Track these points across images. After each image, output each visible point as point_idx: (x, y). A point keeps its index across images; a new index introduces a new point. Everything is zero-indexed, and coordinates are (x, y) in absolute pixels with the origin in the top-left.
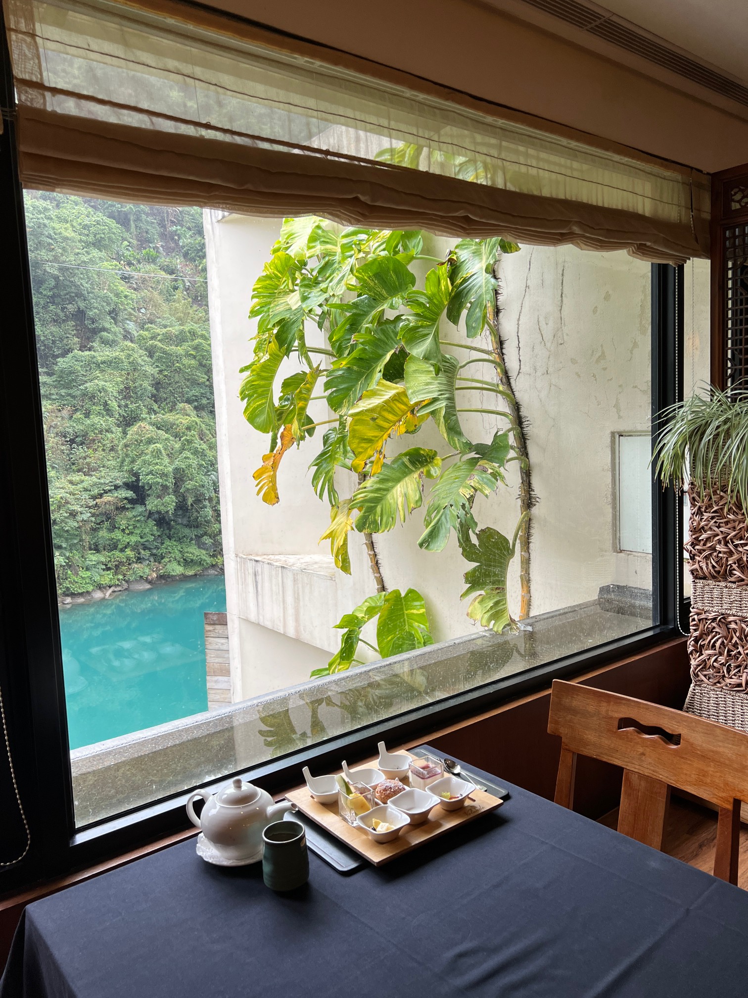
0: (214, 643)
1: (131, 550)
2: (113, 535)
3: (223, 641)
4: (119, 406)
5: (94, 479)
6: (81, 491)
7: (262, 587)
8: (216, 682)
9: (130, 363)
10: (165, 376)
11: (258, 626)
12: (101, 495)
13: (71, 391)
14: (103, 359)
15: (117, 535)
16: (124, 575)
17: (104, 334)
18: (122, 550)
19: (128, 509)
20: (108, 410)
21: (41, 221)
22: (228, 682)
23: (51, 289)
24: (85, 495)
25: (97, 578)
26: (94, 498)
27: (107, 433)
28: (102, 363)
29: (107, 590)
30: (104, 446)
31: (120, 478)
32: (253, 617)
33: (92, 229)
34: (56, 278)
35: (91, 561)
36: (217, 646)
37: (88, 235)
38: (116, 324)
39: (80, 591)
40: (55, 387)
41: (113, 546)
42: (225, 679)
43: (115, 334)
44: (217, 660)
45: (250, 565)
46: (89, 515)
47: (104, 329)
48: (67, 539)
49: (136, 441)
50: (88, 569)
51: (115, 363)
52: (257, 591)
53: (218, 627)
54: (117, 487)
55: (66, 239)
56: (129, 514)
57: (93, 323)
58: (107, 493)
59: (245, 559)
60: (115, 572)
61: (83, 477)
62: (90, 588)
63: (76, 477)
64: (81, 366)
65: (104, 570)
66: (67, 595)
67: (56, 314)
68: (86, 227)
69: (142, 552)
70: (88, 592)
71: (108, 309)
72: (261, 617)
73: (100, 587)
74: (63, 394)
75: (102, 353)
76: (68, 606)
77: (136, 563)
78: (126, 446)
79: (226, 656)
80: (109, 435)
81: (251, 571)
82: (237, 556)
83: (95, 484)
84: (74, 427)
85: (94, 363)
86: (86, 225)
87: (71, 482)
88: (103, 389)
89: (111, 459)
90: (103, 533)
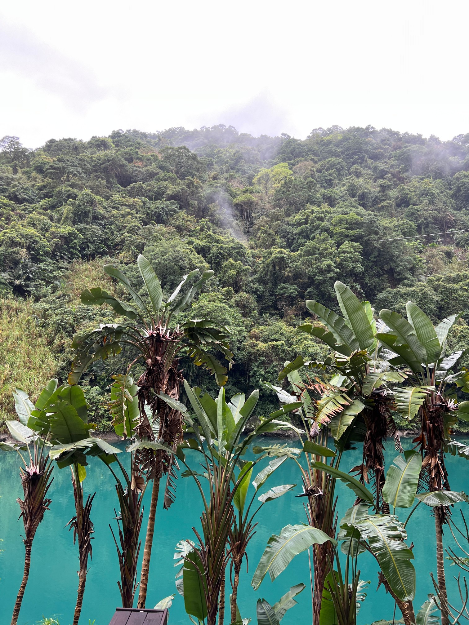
9: (422, 294)
10: (446, 302)
14: (405, 292)
17: (406, 281)
21: (373, 219)
23: (376, 257)
25: (398, 422)
28: (404, 295)
29: (404, 432)
33: (400, 227)
34: (379, 250)
38: (413, 276)
43: (412, 281)
47: (406, 278)
51: (413, 294)
55: (386, 228)
57: (399, 275)
64: (392, 297)
67: (378, 272)
71: (408, 266)
85: (399, 295)
86: (397, 226)
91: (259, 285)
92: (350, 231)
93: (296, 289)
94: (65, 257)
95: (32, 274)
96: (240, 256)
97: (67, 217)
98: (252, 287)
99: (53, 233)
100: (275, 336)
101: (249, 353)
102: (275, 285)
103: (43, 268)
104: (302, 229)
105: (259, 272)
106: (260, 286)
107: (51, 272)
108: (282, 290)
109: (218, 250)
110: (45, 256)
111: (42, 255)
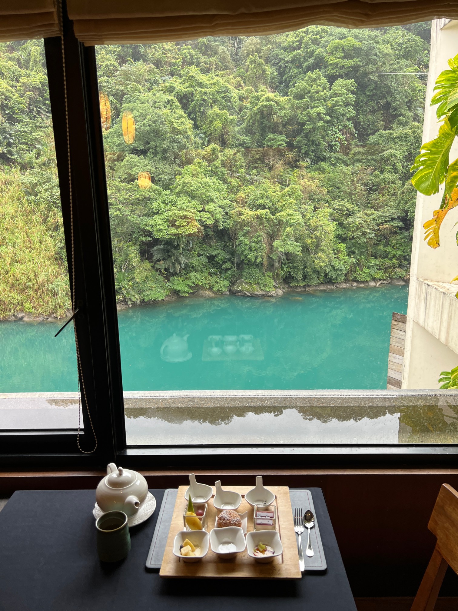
0: (396, 333)
1: (396, 260)
2: (386, 249)
3: (402, 333)
4: (403, 167)
5: (380, 213)
6: (371, 220)
7: (430, 304)
8: (395, 358)
9: (414, 137)
11: (424, 329)
12: (382, 224)
13: (374, 157)
14: (397, 135)
15: (389, 249)
16: (390, 274)
17: (401, 118)
18: (391, 259)
19: (398, 233)
20: (395, 169)
21: (372, 45)
22: (402, 360)
23: (372, 90)
24: (373, 223)
25: (373, 274)
26: (378, 225)
27: (392, 184)
28: (396, 138)
29: (378, 282)
30: (389, 192)
31: (396, 213)
32: (421, 322)
33: (404, 46)
34: (376, 82)
35: (371, 263)
36: (398, 336)
37: (401, 50)
38: (409, 110)
39: (362, 280)
40: (365, 154)
41: (386, 255)
42: (401, 357)
43: (408, 118)
44: (397, 344)
45: (424, 287)
46: (374, 235)
47: (401, 115)
48: (358, 248)
49: (410, 189)
50: (368, 268)
51: (405, 137)
52: (426, 306)
53: (400, 323)
54: (393, 219)
55: (386, 55)
56: (398, 237)
57: (395, 111)
58: (386, 222)
59: (422, 282)
60: (385, 271)
61: (374, 212)
62: (368, 279)
63: (369, 211)
64: (383, 141)
65: (378, 269)
66: (355, 281)
67: (373, 107)
68: (400, 44)
69: (403, 262)
70: (367, 281)
71: (406, 100)
72: (426, 324)
73: (374, 280)
74: (370, 159)
75: (398, 131)
76: (355, 288)
77: (398, 268)
78: (403, 193)
79: (403, 343)
80: (393, 185)
81: (424, 291)
82: (417, 279)
83: (379, 217)
84: (373, 180)
85: (391, 138)
86: (400, 43)
87: (366, 214)
88: (394, 155)
89: (392, 200)
90: (381, 247)
91: (246, 136)
92: (345, 60)
93: (284, 141)
94: (42, 112)
95: (12, 139)
96: (226, 101)
97: (35, 61)
98: (238, 139)
99: (24, 84)
100: (261, 201)
101: (235, 222)
102: (263, 136)
103: (22, 130)
104: (295, 56)
105: (246, 121)
106: (247, 138)
107: (31, 133)
108: (270, 141)
109: (202, 96)
110: (21, 115)
111: (17, 114)
